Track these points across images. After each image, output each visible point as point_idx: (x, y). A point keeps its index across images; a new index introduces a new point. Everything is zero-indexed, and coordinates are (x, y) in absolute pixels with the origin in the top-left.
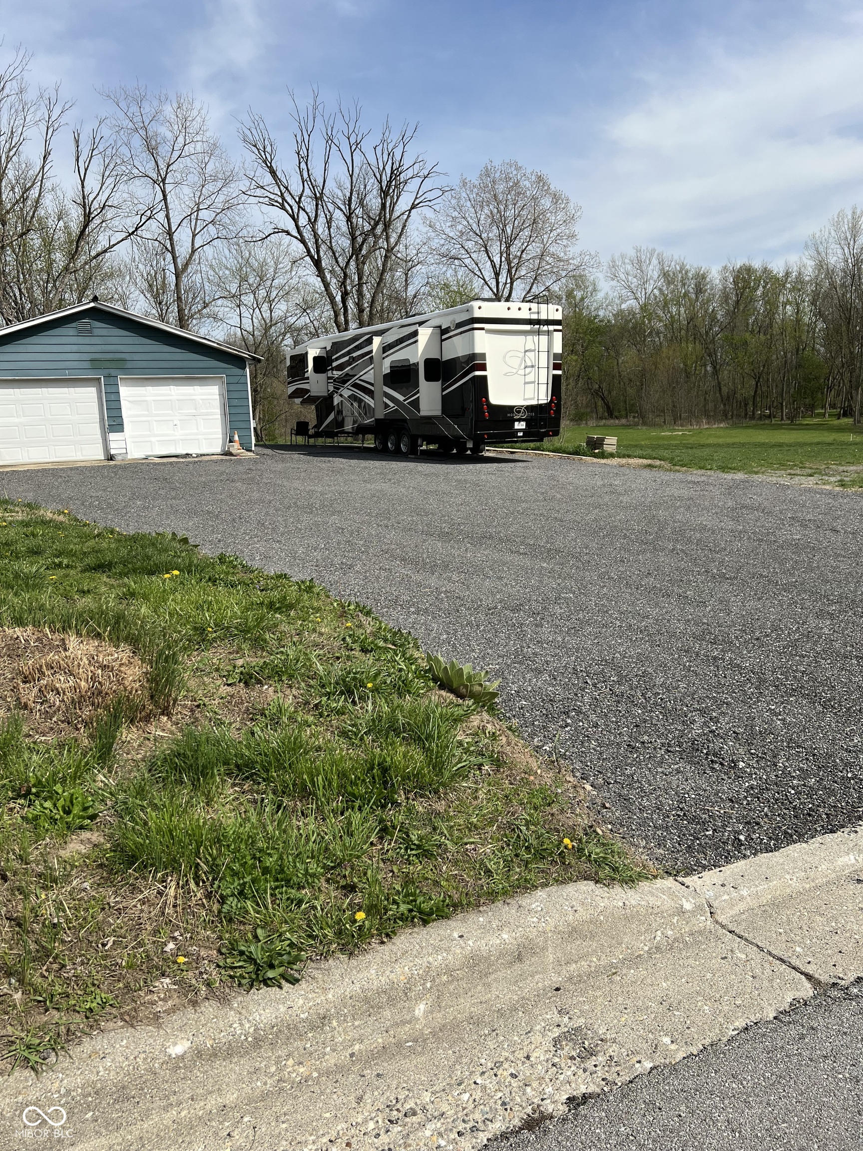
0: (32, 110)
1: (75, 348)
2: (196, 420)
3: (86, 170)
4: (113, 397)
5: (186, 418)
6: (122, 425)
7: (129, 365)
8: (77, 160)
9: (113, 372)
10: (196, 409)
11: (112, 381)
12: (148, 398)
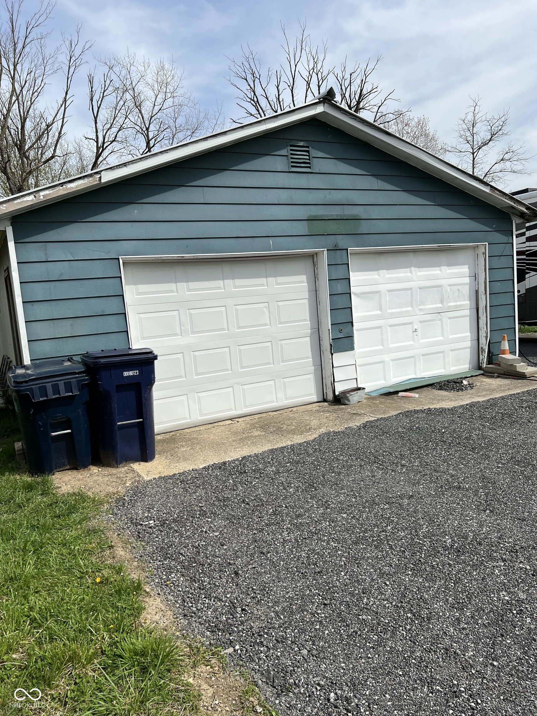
0: (50, 61)
1: (284, 196)
2: (441, 320)
3: (99, 108)
4: (340, 288)
5: (429, 317)
6: (352, 337)
7: (364, 227)
8: (92, 100)
9: (342, 241)
10: (442, 302)
11: (339, 257)
12: (382, 288)
